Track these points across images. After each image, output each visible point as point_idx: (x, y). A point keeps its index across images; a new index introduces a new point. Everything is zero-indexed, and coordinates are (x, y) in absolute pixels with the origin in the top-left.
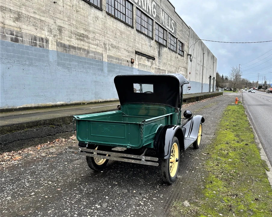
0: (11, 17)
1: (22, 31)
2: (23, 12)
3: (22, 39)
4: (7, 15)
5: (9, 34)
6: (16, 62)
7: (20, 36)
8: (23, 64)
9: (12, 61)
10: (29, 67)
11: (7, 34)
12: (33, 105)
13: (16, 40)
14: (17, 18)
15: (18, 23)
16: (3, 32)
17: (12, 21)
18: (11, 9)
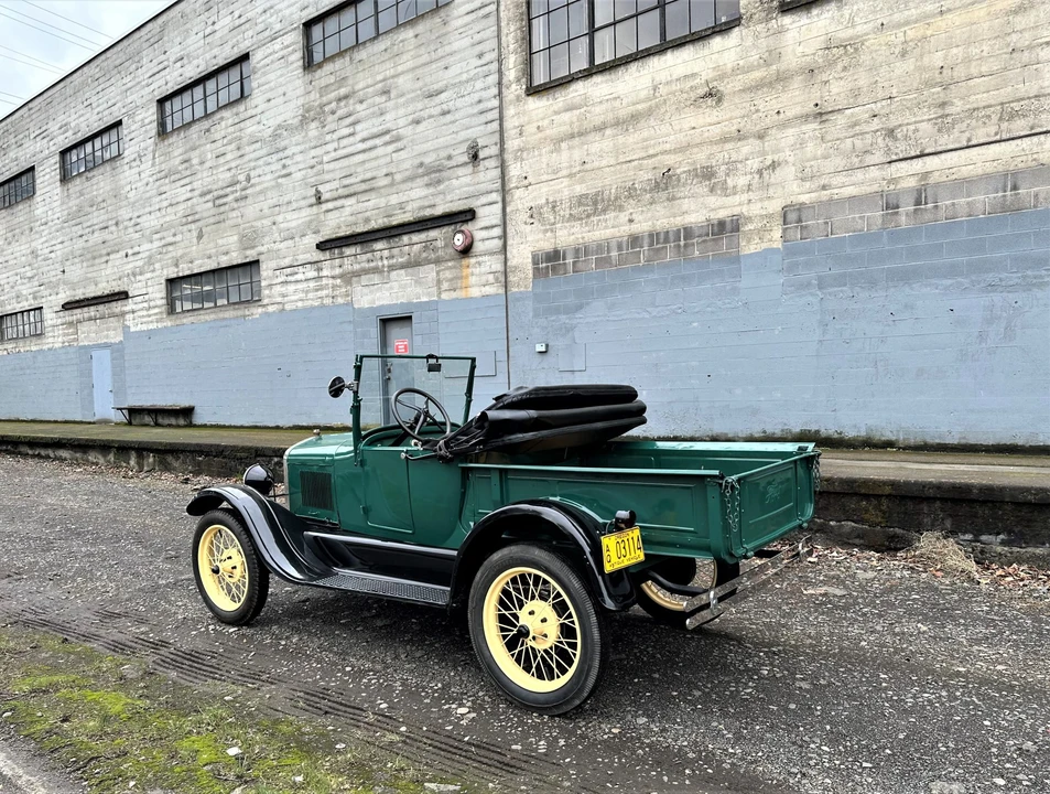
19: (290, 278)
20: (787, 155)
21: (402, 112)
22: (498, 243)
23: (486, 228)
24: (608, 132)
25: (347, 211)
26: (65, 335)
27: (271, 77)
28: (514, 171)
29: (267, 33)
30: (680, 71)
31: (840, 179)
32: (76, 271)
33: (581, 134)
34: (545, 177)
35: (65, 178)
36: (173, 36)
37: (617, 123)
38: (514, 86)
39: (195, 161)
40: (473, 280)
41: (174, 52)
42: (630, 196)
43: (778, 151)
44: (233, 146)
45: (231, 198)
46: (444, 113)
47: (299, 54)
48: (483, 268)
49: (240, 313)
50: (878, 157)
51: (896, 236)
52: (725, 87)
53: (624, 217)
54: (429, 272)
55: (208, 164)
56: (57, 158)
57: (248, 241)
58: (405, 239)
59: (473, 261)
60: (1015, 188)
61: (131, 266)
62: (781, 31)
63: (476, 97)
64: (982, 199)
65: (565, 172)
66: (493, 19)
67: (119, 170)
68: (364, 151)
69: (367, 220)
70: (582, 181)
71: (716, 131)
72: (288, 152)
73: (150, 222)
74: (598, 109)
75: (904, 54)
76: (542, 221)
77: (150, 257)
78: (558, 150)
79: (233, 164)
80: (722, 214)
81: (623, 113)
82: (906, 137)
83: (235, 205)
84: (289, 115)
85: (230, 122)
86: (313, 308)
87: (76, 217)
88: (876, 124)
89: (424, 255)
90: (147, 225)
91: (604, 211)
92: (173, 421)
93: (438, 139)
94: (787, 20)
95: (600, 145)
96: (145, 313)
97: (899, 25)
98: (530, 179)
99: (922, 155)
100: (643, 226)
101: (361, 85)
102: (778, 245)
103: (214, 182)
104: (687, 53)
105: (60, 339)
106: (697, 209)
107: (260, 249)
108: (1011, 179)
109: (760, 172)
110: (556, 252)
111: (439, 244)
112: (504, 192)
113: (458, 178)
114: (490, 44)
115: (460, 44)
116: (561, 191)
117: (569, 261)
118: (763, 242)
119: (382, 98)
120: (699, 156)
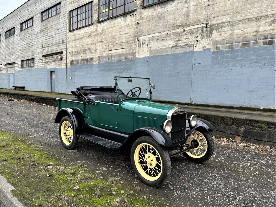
0: (266, 23)
4: (263, 22)
5: (262, 39)
6: (266, 65)
9: (261, 64)
11: (260, 40)
13: (271, 42)
14: (275, 20)
16: (256, 40)
17: (267, 26)
18: (267, 15)
19: (39, 62)
20: (98, 48)
21: (54, 32)
22: (65, 58)
23: (64, 55)
24: (79, 40)
25: (46, 50)
26: (6, 71)
27: (36, 22)
28: (68, 45)
29: (36, 13)
30: (87, 31)
31: (103, 53)
32: (7, 58)
33: (76, 40)
34: (71, 47)
35: (6, 38)
36: (22, 11)
38: (68, 30)
39: (25, 37)
40: (62, 65)
41: (23, 14)
42: (81, 52)
44: (31, 35)
45: (30, 45)
46: (59, 33)
47: (40, 19)
48: (64, 62)
49: (32, 68)
50: (107, 50)
51: (109, 63)
52: (92, 35)
53: (80, 56)
54: (57, 62)
55: (27, 38)
56: (5, 33)
57: (33, 54)
58: (54, 56)
59: (62, 61)
60: (120, 57)
61: (16, 57)
62: (98, 26)
64: (117, 58)
65: (74, 47)
66: (65, 17)
67: (14, 37)
68: (49, 39)
69: (49, 52)
70: (76, 48)
71: (91, 42)
72: (39, 37)
73: (19, 48)
74: (78, 36)
75: (110, 33)
76: (71, 55)
77: (19, 56)
78: (73, 42)
79: (31, 39)
80: (91, 57)
81: (81, 37)
82: (110, 47)
83: (31, 47)
84: (39, 30)
85: (31, 30)
86: (42, 68)
87: (7, 46)
88: (107, 44)
89: (56, 59)
90: (18, 49)
91: (78, 54)
92: (22, 89)
93: (58, 38)
94: (98, 24)
95: (78, 42)
96: (18, 67)
97: (110, 28)
98: (70, 47)
99: (112, 50)
100: (82, 58)
101: (48, 26)
102: (97, 63)
103: (28, 42)
104: (88, 27)
105: (5, 71)
106: (89, 56)
107: (35, 56)
108: (120, 55)
109: (95, 50)
110: (73, 61)
111: (58, 57)
112: (66, 49)
113: (61, 45)
114: (65, 22)
115: (61, 21)
116: (73, 50)
117: (74, 63)
118: (96, 62)
119: (51, 29)
120: (89, 46)
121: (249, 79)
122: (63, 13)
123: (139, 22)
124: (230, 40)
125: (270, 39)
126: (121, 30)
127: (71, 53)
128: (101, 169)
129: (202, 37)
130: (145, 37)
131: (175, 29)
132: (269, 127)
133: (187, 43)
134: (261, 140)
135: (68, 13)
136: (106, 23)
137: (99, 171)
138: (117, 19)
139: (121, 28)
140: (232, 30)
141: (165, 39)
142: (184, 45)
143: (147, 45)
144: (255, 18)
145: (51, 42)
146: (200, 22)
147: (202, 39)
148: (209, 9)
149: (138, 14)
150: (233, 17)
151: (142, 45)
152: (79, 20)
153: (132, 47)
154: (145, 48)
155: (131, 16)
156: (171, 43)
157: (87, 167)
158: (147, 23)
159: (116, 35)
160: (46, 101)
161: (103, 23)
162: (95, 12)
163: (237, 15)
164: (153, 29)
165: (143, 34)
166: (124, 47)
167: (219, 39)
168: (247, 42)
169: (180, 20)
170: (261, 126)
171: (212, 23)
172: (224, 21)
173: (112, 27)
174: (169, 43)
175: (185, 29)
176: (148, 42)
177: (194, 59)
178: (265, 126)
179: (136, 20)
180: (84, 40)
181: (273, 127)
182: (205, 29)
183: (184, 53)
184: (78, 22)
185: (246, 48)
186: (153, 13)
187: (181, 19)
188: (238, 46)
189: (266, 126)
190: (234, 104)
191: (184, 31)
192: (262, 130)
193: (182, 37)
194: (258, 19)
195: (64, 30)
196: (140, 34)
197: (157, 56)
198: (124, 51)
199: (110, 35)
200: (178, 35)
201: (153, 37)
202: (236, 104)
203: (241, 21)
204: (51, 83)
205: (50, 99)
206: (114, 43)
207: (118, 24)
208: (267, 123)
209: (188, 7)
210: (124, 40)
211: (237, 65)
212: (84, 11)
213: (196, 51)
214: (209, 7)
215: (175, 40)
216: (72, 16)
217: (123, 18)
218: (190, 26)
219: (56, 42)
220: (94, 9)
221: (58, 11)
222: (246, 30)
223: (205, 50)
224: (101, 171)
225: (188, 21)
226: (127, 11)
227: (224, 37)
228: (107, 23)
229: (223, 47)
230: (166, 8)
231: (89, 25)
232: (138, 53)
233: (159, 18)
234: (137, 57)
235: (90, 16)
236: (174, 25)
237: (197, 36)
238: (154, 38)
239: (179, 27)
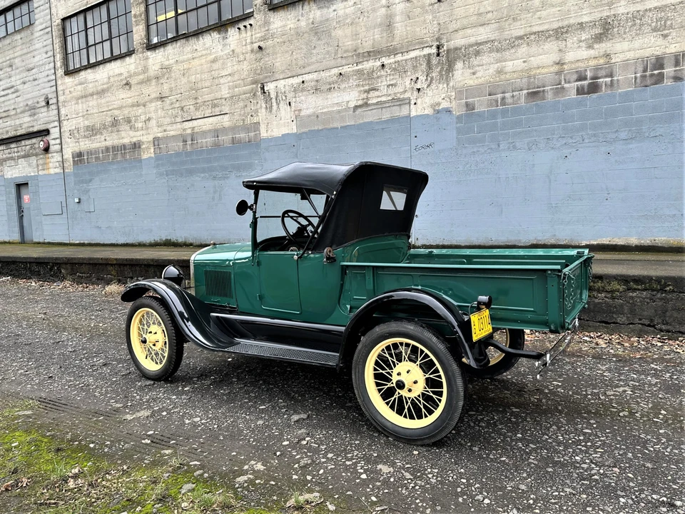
0: (581, 41)
1: (613, 61)
2: (621, 10)
3: (611, 81)
4: (572, 40)
5: (572, 80)
6: (586, 141)
7: (604, 74)
8: (608, 139)
9: (575, 139)
10: (629, 143)
11: (569, 82)
12: (634, 241)
13: (594, 88)
14: (601, 34)
15: (603, 45)
16: (558, 82)
17: (584, 49)
18: (582, 23)
20: (153, 115)
21: (18, 77)
22: (59, 147)
23: (54, 139)
24: (95, 97)
28: (63, 112)
30: (117, 72)
31: (169, 128)
33: (86, 96)
34: (74, 116)
37: (98, 93)
38: (60, 70)
40: (51, 165)
42: (104, 128)
43: (150, 113)
46: (35, 80)
48: (54, 158)
50: (179, 119)
51: (188, 154)
52: (133, 81)
53: (103, 138)
54: (33, 160)
58: (23, 142)
59: (50, 155)
60: (218, 137)
62: (147, 58)
63: (46, 73)
64: (209, 140)
65: (81, 114)
66: (50, 35)
68: (4, 96)
69: (7, 132)
70: (87, 119)
71: (130, 101)
74: (91, 85)
75: (184, 75)
76: (74, 137)
78: (77, 103)
80: (134, 140)
81: (100, 88)
82: (187, 112)
88: (177, 105)
89: (31, 151)
91: (96, 134)
93: (33, 93)
94: (149, 53)
95: (93, 102)
97: (184, 61)
98: (69, 117)
99: (192, 120)
100: (109, 143)
102: (153, 155)
104: (118, 63)
106: (127, 137)
108: (216, 132)
109: (145, 122)
110: (80, 153)
111: (37, 146)
112: (60, 121)
113: (42, 113)
114: (50, 47)
115: (38, 46)
116: (80, 123)
117: (85, 157)
118: (148, 153)
119: (9, 69)
120: (126, 112)
121: (549, 177)
122: (42, 24)
123: (262, 44)
124: (498, 85)
125: (592, 79)
126: (215, 66)
127: (75, 132)
128: (246, 467)
129: (429, 79)
130: (282, 82)
131: (360, 62)
132: (628, 290)
133: (393, 96)
134: (614, 323)
135: (58, 25)
136: (170, 49)
137: (245, 478)
138: (201, 38)
139: (214, 61)
140: (501, 62)
141: (336, 87)
142: (385, 102)
143: (290, 105)
144: (553, 31)
145: (10, 105)
146: (422, 43)
147: (429, 86)
148: (441, 9)
149: (258, 24)
150: (501, 29)
151: (274, 104)
152: (91, 42)
153: (248, 109)
154: (285, 113)
155: (239, 29)
156: (351, 97)
157: (202, 467)
158: (284, 48)
159: (201, 80)
160: (13, 267)
161: (162, 49)
162: (136, 21)
163: (510, 25)
164: (301, 63)
165: (277, 76)
166: (226, 110)
167: (471, 83)
168: (540, 88)
169: (372, 38)
170: (609, 288)
171: (452, 44)
172: (481, 38)
173: (189, 60)
174: (346, 98)
175: (386, 60)
176: (290, 95)
177: (413, 135)
178: (618, 287)
179: (254, 41)
180: (109, 97)
181: (640, 287)
182: (435, 61)
183: (387, 121)
184: (88, 47)
185: (536, 104)
186: (298, 20)
187: (374, 36)
188: (519, 99)
189: (621, 288)
190: (516, 238)
191: (383, 65)
192: (613, 298)
193: (380, 80)
194: (560, 33)
195: (50, 70)
196: (269, 76)
197: (318, 131)
198: (226, 121)
199: (184, 80)
200: (370, 75)
201: (303, 82)
202: (521, 238)
203: (521, 38)
204: (21, 218)
205: (22, 263)
206: (198, 101)
207: (204, 52)
208: (625, 280)
209: (388, 7)
210: (225, 92)
211: (518, 144)
212: (105, 18)
213: (417, 116)
214: (440, 6)
215: (362, 89)
216: (68, 33)
217: (218, 36)
218: (397, 54)
219: (27, 105)
220: (133, 13)
221: (26, 18)
222: (535, 61)
223: (438, 112)
224: (251, 476)
225: (392, 41)
226: (226, 16)
227: (483, 79)
228: (174, 49)
229: (481, 105)
230: (331, 10)
231: (121, 57)
232: (267, 126)
233: (316, 33)
234: (264, 134)
235: (123, 30)
236: (355, 51)
237: (418, 78)
238: (306, 85)
239: (370, 56)
